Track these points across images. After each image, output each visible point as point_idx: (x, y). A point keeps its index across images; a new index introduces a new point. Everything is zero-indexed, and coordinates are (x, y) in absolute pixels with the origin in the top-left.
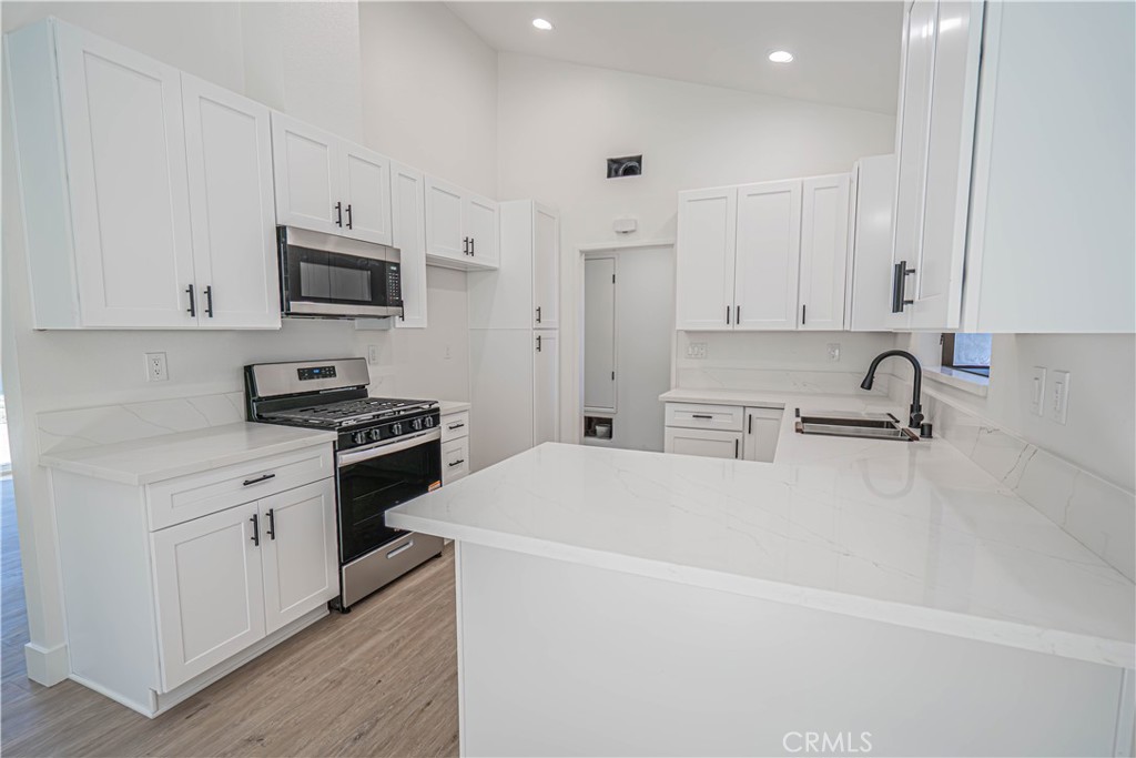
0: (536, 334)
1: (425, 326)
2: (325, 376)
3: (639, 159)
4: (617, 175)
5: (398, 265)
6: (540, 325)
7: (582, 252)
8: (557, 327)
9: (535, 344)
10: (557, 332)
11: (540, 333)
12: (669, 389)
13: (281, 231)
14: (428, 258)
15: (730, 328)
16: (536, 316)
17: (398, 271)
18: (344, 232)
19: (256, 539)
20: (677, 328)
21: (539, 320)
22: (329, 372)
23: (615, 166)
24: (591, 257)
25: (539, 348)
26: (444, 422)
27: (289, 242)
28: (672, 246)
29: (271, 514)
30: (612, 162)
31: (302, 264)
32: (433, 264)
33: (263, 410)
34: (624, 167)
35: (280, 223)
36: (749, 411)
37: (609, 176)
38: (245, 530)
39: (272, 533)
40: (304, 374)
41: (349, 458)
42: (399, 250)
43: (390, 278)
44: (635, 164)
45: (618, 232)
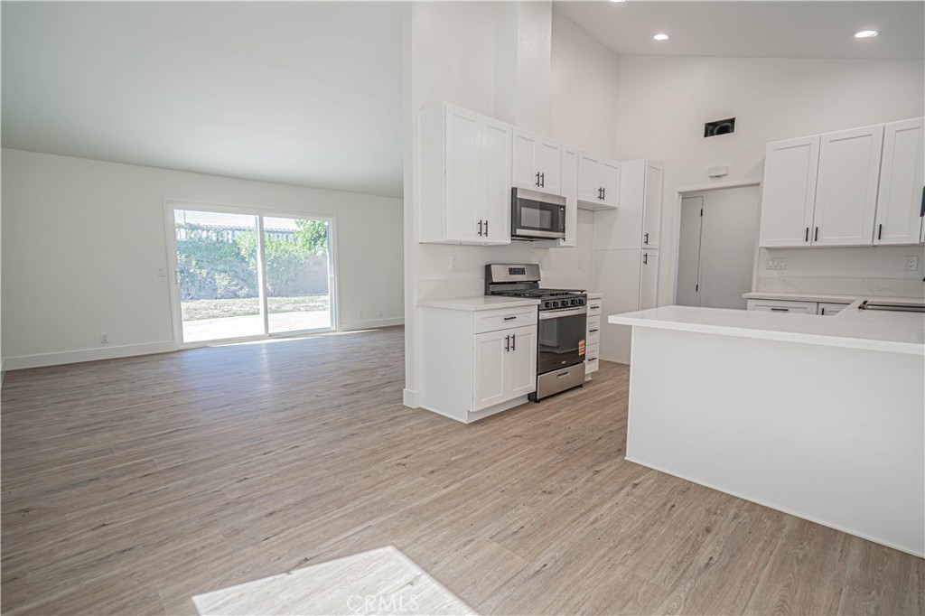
0: (644, 252)
1: (575, 245)
2: (520, 274)
3: (732, 121)
4: (712, 134)
5: (564, 207)
6: (647, 246)
7: (680, 193)
8: (658, 247)
9: (643, 259)
10: (658, 251)
11: (646, 251)
12: (750, 292)
13: (514, 191)
14: (579, 202)
15: (808, 244)
16: (644, 239)
17: (564, 211)
18: (540, 189)
19: (508, 348)
20: (760, 246)
21: (647, 242)
22: (521, 271)
23: (710, 128)
24: (686, 196)
25: (646, 262)
26: (589, 304)
27: (518, 196)
28: (758, 185)
29: (514, 337)
30: (708, 125)
31: (523, 209)
32: (582, 207)
33: (493, 288)
34: (721, 128)
35: (514, 186)
36: (821, 306)
37: (706, 135)
38: (503, 343)
39: (513, 347)
40: (512, 271)
41: (546, 315)
42: (565, 198)
43: (560, 214)
44: (729, 124)
45: (711, 177)
